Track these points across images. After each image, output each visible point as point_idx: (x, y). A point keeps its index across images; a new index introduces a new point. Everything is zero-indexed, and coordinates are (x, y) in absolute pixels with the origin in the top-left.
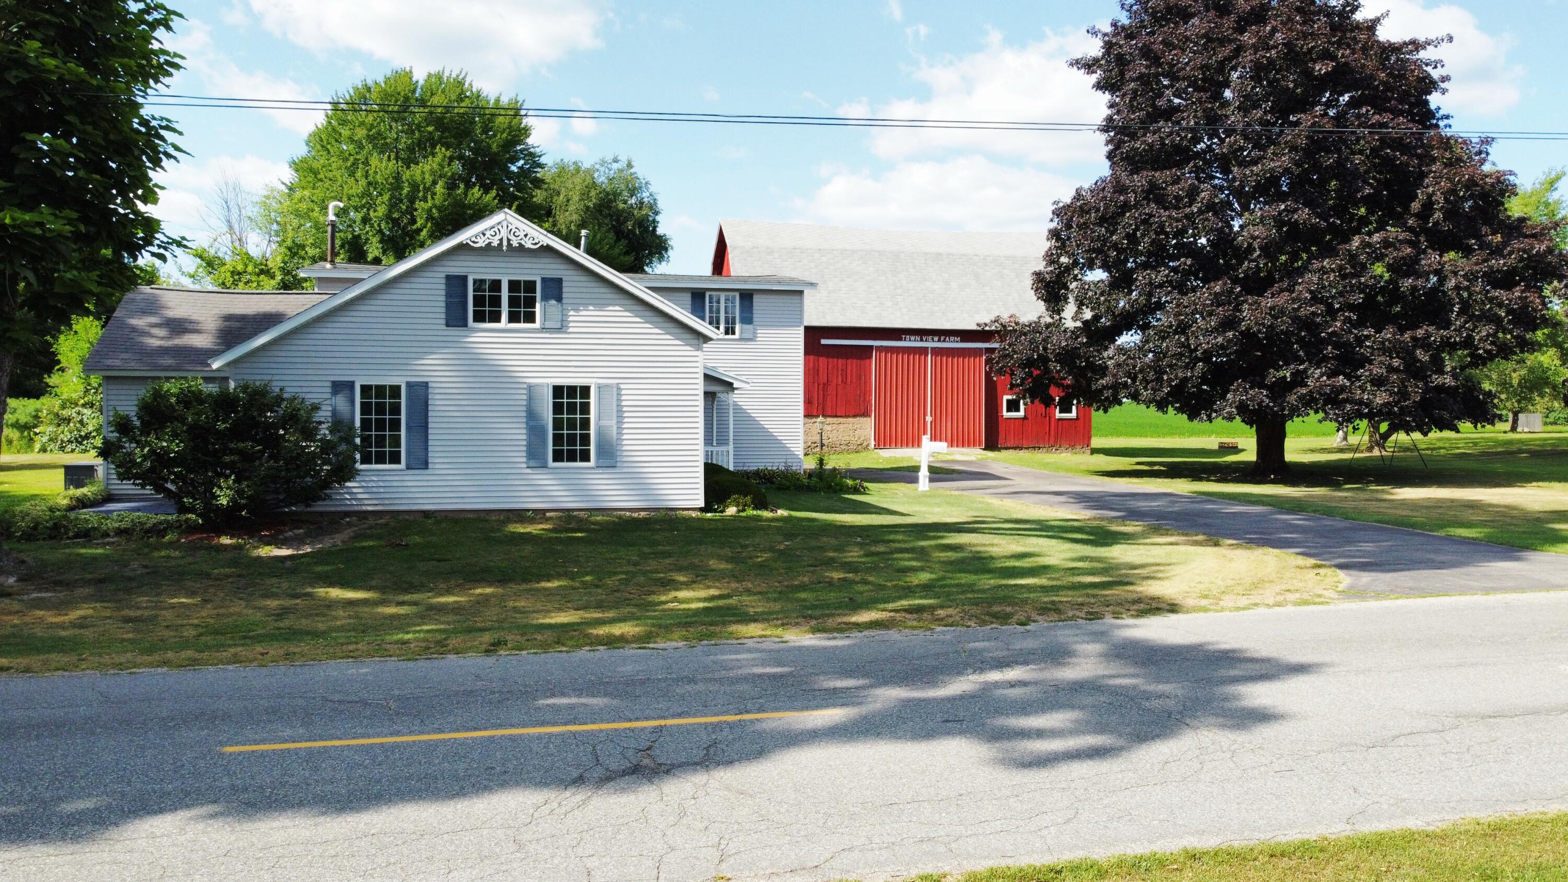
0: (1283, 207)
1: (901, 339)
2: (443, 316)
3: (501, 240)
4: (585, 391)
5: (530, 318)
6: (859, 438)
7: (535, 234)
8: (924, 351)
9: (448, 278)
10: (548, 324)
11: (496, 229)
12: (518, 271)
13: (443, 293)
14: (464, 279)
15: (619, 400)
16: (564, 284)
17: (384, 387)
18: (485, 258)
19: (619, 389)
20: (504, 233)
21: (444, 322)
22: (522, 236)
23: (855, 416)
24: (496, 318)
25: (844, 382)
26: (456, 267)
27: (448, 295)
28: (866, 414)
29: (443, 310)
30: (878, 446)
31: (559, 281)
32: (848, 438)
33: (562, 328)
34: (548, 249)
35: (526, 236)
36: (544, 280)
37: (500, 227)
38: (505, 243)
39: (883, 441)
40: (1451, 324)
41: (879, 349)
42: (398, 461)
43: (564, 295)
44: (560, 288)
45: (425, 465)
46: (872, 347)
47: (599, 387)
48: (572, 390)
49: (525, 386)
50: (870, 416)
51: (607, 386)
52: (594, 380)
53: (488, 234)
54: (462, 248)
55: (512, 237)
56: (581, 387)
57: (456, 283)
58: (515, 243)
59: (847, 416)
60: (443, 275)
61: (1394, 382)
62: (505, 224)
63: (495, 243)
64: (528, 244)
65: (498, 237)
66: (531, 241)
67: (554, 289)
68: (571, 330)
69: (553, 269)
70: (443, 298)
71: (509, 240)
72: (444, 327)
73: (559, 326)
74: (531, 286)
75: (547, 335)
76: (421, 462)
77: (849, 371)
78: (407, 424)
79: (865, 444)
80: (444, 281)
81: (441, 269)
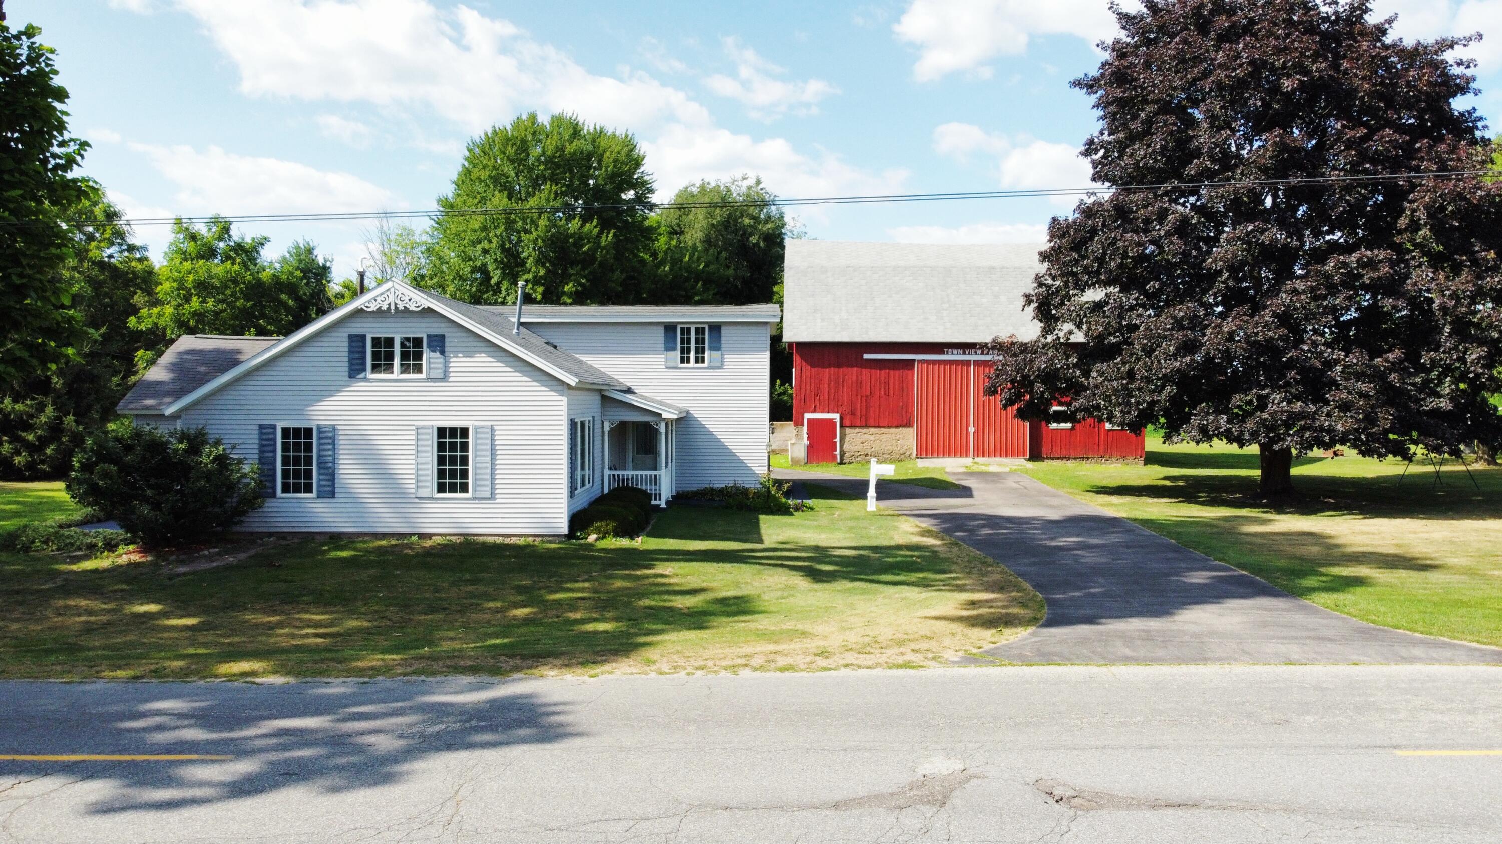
0: (1250, 228)
1: (943, 353)
2: (347, 369)
3: (389, 304)
4: (464, 432)
5: (418, 369)
6: (902, 448)
7: (418, 298)
8: (968, 363)
9: (351, 337)
10: (432, 375)
11: (385, 295)
12: (409, 330)
13: (347, 349)
14: (364, 337)
15: (493, 440)
16: (447, 340)
17: (299, 429)
18: (383, 319)
19: (493, 430)
20: (391, 299)
21: (347, 374)
22: (407, 300)
23: (897, 427)
24: (389, 368)
25: (887, 394)
26: (357, 328)
27: (351, 351)
28: (908, 424)
29: (347, 364)
30: (919, 455)
31: (443, 337)
32: (890, 448)
33: (445, 378)
34: (429, 311)
35: (410, 300)
36: (429, 336)
37: (388, 293)
38: (393, 307)
39: (924, 451)
40: (1441, 346)
41: (921, 362)
42: (311, 491)
43: (446, 349)
44: (443, 343)
45: (333, 495)
46: (914, 361)
47: (476, 429)
48: (453, 431)
49: (414, 428)
50: (913, 427)
51: (482, 427)
52: (472, 423)
53: (379, 299)
54: (359, 312)
55: (398, 302)
56: (461, 429)
57: (357, 341)
58: (401, 307)
59: (889, 427)
60: (346, 335)
61: (1359, 409)
62: (392, 290)
63: (385, 307)
64: (412, 307)
65: (387, 302)
66: (414, 304)
67: (438, 343)
68: (451, 379)
69: (437, 328)
70: (347, 354)
71: (396, 304)
72: (347, 378)
73: (442, 376)
74: (418, 342)
75: (432, 384)
76: (329, 492)
77: (891, 385)
78: (317, 461)
79: (908, 453)
80: (347, 340)
81: (345, 330)
